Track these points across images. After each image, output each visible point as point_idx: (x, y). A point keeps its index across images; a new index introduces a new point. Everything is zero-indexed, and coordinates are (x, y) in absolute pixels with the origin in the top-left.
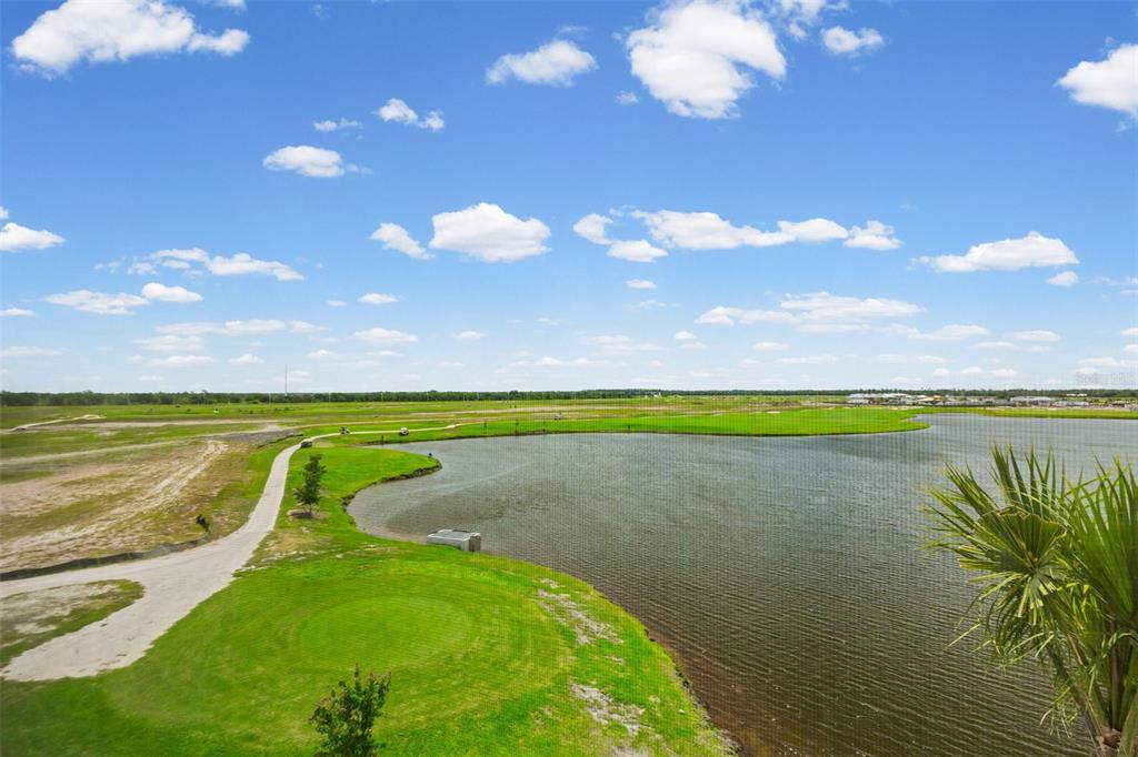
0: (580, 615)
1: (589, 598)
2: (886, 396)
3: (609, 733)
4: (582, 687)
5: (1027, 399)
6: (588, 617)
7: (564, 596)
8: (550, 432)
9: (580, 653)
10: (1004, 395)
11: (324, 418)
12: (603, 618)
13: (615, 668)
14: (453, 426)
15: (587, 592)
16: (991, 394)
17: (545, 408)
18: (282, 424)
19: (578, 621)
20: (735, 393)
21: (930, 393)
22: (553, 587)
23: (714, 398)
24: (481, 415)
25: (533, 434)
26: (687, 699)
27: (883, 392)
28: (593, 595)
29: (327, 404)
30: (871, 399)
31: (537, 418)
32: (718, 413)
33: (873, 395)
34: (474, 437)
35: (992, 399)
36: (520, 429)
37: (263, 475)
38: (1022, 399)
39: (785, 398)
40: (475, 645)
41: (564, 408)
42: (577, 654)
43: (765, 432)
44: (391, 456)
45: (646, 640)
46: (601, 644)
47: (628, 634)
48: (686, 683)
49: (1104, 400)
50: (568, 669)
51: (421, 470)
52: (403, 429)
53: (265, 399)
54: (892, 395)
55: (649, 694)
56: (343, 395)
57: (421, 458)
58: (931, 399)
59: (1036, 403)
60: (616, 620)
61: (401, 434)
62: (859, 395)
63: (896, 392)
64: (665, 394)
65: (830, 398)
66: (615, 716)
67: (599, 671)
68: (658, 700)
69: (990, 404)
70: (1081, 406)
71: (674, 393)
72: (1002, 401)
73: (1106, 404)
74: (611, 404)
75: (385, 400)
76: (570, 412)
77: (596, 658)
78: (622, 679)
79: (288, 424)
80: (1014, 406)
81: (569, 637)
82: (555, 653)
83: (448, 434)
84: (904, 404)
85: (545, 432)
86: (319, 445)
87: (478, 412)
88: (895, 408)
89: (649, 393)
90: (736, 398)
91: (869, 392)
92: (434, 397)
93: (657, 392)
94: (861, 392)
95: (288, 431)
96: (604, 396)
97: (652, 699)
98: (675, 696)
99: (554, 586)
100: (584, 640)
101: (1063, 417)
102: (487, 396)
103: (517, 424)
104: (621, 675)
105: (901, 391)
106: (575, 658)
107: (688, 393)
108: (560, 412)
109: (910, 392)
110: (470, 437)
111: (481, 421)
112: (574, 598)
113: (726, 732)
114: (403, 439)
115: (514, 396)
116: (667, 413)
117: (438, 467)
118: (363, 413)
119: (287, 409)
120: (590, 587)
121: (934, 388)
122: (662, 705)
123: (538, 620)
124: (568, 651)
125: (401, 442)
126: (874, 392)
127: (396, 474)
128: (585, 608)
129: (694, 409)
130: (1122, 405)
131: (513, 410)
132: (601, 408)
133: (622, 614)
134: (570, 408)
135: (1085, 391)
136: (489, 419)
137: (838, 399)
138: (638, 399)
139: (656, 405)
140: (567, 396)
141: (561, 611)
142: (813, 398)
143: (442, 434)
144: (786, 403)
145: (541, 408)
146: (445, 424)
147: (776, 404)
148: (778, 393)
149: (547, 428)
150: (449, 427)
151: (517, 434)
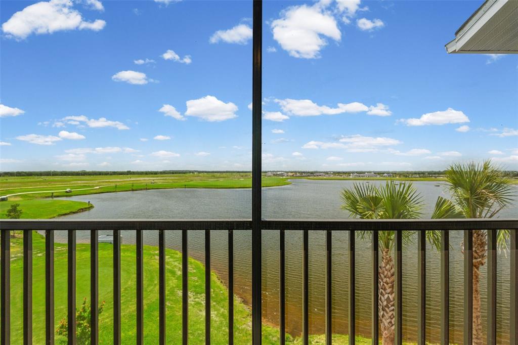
0: (176, 264)
1: (178, 256)
2: (278, 173)
6: (179, 263)
8: (150, 189)
9: (179, 278)
10: (312, 173)
11: (12, 185)
13: (194, 282)
14: (98, 187)
15: (177, 254)
16: (309, 172)
17: (146, 179)
19: (175, 266)
20: (227, 172)
21: (292, 172)
23: (219, 174)
24: (112, 182)
25: (141, 190)
26: (223, 287)
27: (277, 171)
28: (180, 254)
29: (13, 177)
30: (274, 174)
31: (142, 183)
32: (222, 180)
34: (110, 192)
35: (309, 174)
36: (134, 188)
38: (317, 174)
39: (245, 174)
41: (155, 178)
42: (177, 279)
43: (239, 186)
47: (197, 267)
48: (221, 282)
50: (174, 286)
51: (82, 209)
52: (68, 190)
54: (280, 173)
56: (25, 173)
57: (81, 203)
58: (292, 174)
59: (320, 175)
60: (191, 263)
61: (67, 192)
63: (281, 171)
64: (199, 172)
66: (197, 300)
68: (213, 290)
69: (309, 176)
71: (203, 172)
72: (312, 175)
74: (176, 176)
75: (53, 175)
76: (158, 180)
80: (315, 176)
81: (173, 272)
83: (94, 191)
84: (284, 176)
85: (147, 189)
86: (12, 199)
87: (111, 181)
88: (281, 177)
89: (193, 172)
90: (228, 174)
91: (273, 172)
92: (84, 174)
93: (196, 171)
94: (271, 172)
96: (173, 173)
98: (218, 287)
100: (179, 273)
102: (114, 173)
103: (133, 186)
104: (197, 284)
105: (283, 171)
106: (176, 281)
107: (209, 172)
108: (153, 180)
109: (286, 172)
110: (108, 192)
111: (113, 185)
113: (238, 296)
114: (68, 194)
115: (129, 173)
116: (200, 180)
117: (92, 207)
118: (40, 182)
120: (178, 252)
121: (293, 170)
122: (214, 292)
124: (173, 278)
125: (66, 196)
126: (275, 172)
127: (67, 212)
128: (177, 261)
129: (212, 178)
131: (128, 180)
132: (173, 178)
133: (193, 260)
134: (158, 178)
136: (118, 184)
138: (188, 174)
139: (195, 177)
140: (156, 173)
143: (92, 191)
144: (246, 176)
145: (144, 179)
146: (94, 186)
147: (242, 176)
148: (243, 172)
149: (148, 188)
150: (95, 188)
151: (133, 190)
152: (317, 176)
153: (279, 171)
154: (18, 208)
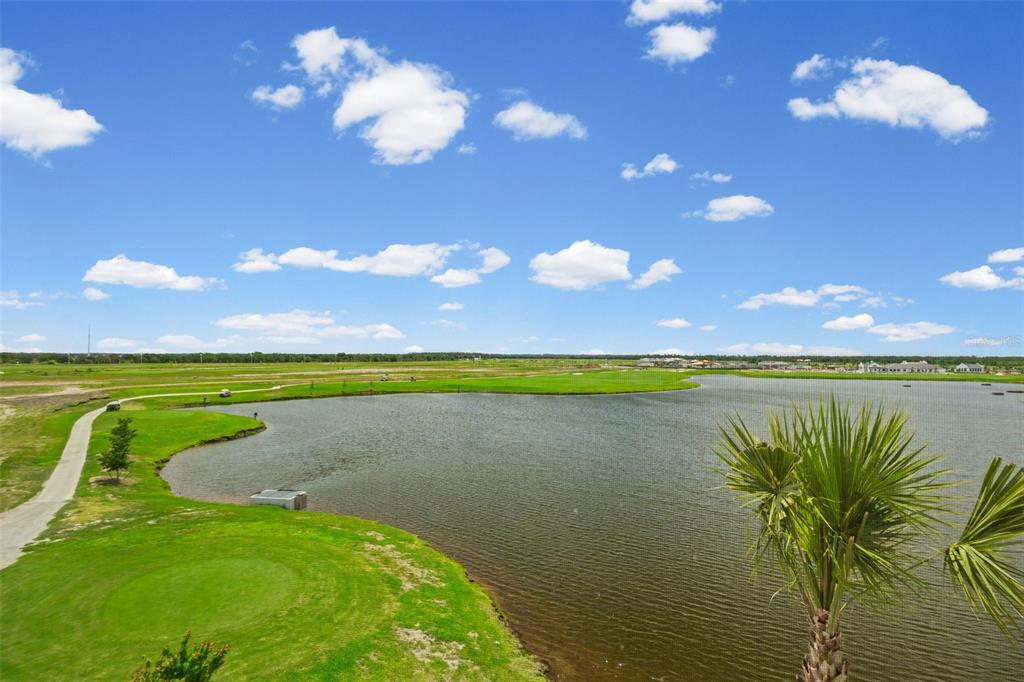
0: (405, 564)
1: (413, 547)
2: (668, 360)
3: (432, 670)
4: (406, 630)
5: (770, 363)
6: (412, 564)
7: (389, 547)
8: (377, 393)
9: (405, 599)
10: (753, 360)
11: (134, 380)
12: (426, 564)
13: (438, 610)
14: (279, 387)
15: (412, 541)
16: (745, 359)
18: (84, 386)
19: (403, 569)
20: (546, 357)
21: (701, 358)
22: (378, 539)
23: (528, 362)
24: (307, 376)
25: (361, 394)
26: (503, 630)
27: (665, 356)
28: (418, 543)
29: (138, 365)
30: (656, 363)
31: (363, 379)
32: (532, 374)
33: (658, 360)
34: (301, 398)
35: (744, 363)
36: (346, 391)
37: (59, 440)
38: (766, 363)
39: (587, 361)
40: (300, 600)
41: (391, 370)
42: (401, 600)
43: (570, 391)
44: (210, 418)
45: (466, 582)
46: (424, 588)
47: (450, 577)
48: (501, 617)
49: (821, 364)
50: (393, 615)
51: (244, 432)
52: (225, 391)
53: (63, 359)
54: (672, 359)
55: (468, 631)
57: (243, 420)
58: (701, 363)
59: (775, 367)
60: (438, 565)
61: (222, 396)
62: (646, 360)
63: (675, 356)
64: (485, 357)
65: (624, 362)
66: (437, 654)
67: (422, 614)
68: (477, 635)
69: (744, 368)
70: (808, 369)
71: (493, 356)
72: (753, 365)
73: (823, 368)
75: (204, 361)
76: (396, 374)
77: (420, 602)
78: (443, 619)
79: (91, 386)
80: (761, 369)
81: (395, 584)
82: (380, 601)
83: (272, 395)
84: (681, 367)
85: (372, 393)
86: (130, 408)
87: (305, 373)
88: (675, 371)
89: (470, 356)
90: (547, 361)
91: (655, 357)
92: (258, 358)
93: (477, 355)
94: (648, 356)
95: (91, 394)
96: (429, 359)
97: (470, 634)
98: (491, 630)
99: (380, 538)
100: (408, 586)
101: (794, 378)
102: (315, 358)
103: (344, 385)
104: (443, 616)
105: (679, 356)
106: (399, 604)
107: (505, 357)
108: (387, 374)
109: (686, 357)
110: (296, 398)
111: (307, 382)
112: (399, 548)
113: (536, 657)
114: (224, 400)
115: (342, 357)
116: (486, 375)
117: (262, 428)
118: (180, 374)
119: (90, 370)
120: (415, 537)
121: (704, 354)
122: (479, 639)
123: (364, 571)
124: (393, 598)
125: (222, 404)
126: (659, 356)
127: (217, 436)
128: (408, 557)
129: (511, 371)
130: (833, 368)
131: (341, 371)
132: (427, 369)
133: (444, 559)
134: (397, 370)
135: (809, 357)
136: (316, 380)
137: (630, 362)
138: (461, 361)
139: (476, 367)
140: (393, 359)
141: (386, 561)
142: (610, 361)
143: (267, 395)
144: (588, 366)
145: (368, 370)
146: (270, 385)
147: (580, 367)
148: (581, 357)
149: (374, 389)
150: (274, 388)
151: (344, 395)
152: (767, 367)
153: (670, 356)
154: (131, 426)
